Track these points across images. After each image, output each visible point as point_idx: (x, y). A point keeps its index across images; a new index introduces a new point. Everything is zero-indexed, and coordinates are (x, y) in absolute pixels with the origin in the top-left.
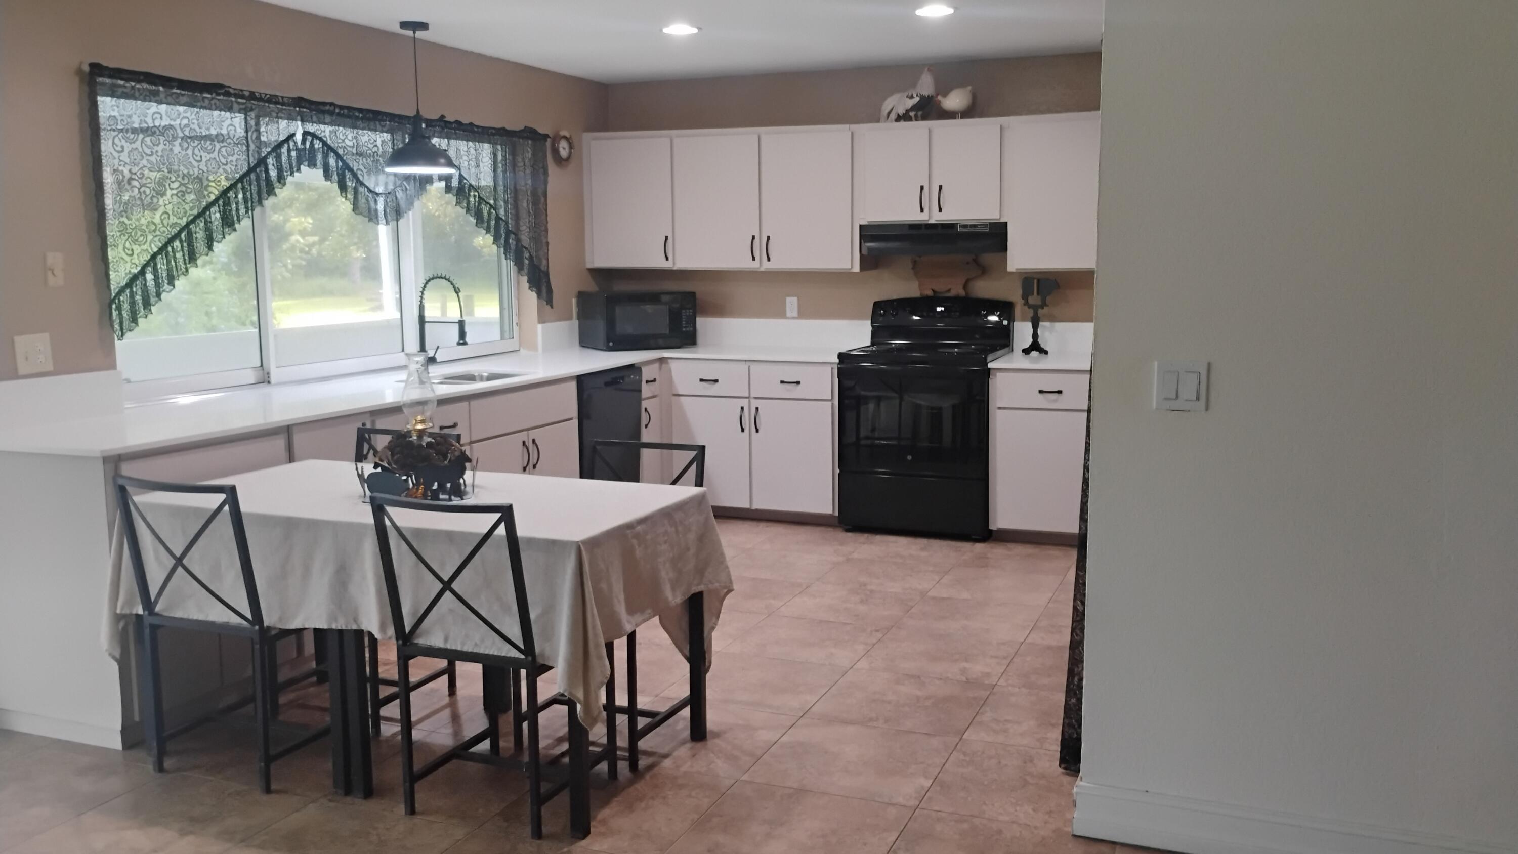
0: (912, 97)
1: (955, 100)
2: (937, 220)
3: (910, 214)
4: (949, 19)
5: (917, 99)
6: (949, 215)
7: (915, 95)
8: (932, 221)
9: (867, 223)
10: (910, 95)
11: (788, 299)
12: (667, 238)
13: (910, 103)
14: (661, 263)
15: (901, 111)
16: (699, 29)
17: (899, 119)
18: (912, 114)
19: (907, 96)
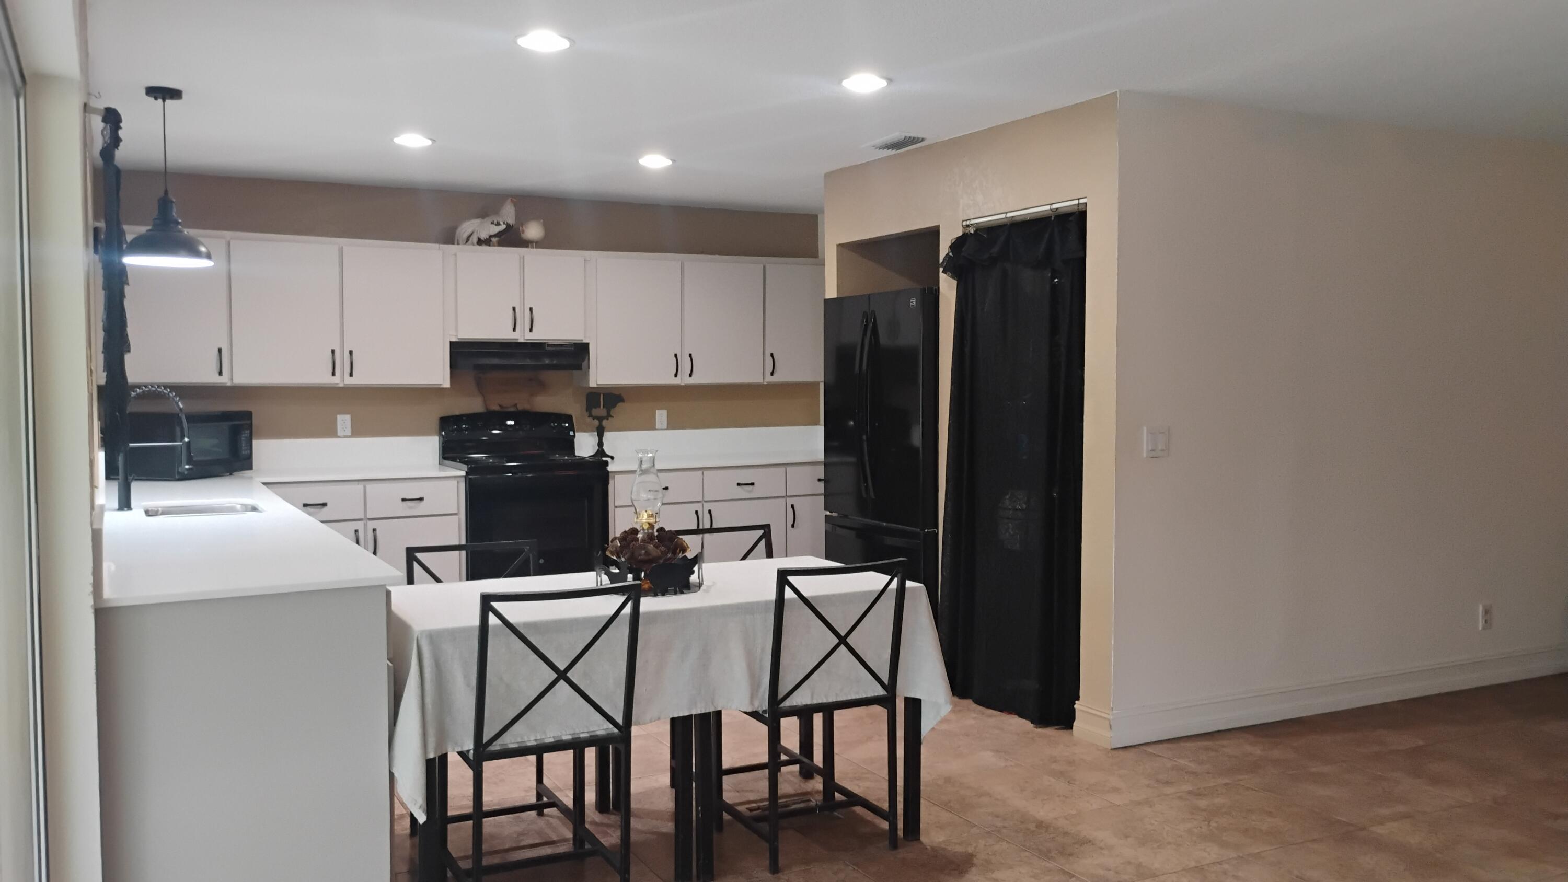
0: (498, 224)
1: (533, 231)
2: (527, 340)
3: (501, 331)
4: (668, 169)
5: (503, 227)
6: (540, 334)
7: (502, 223)
8: (521, 340)
9: (457, 340)
10: (495, 222)
11: (339, 417)
12: (220, 350)
13: (497, 229)
14: (215, 379)
15: (484, 235)
16: (433, 141)
17: (480, 242)
18: (494, 240)
19: (492, 223)
